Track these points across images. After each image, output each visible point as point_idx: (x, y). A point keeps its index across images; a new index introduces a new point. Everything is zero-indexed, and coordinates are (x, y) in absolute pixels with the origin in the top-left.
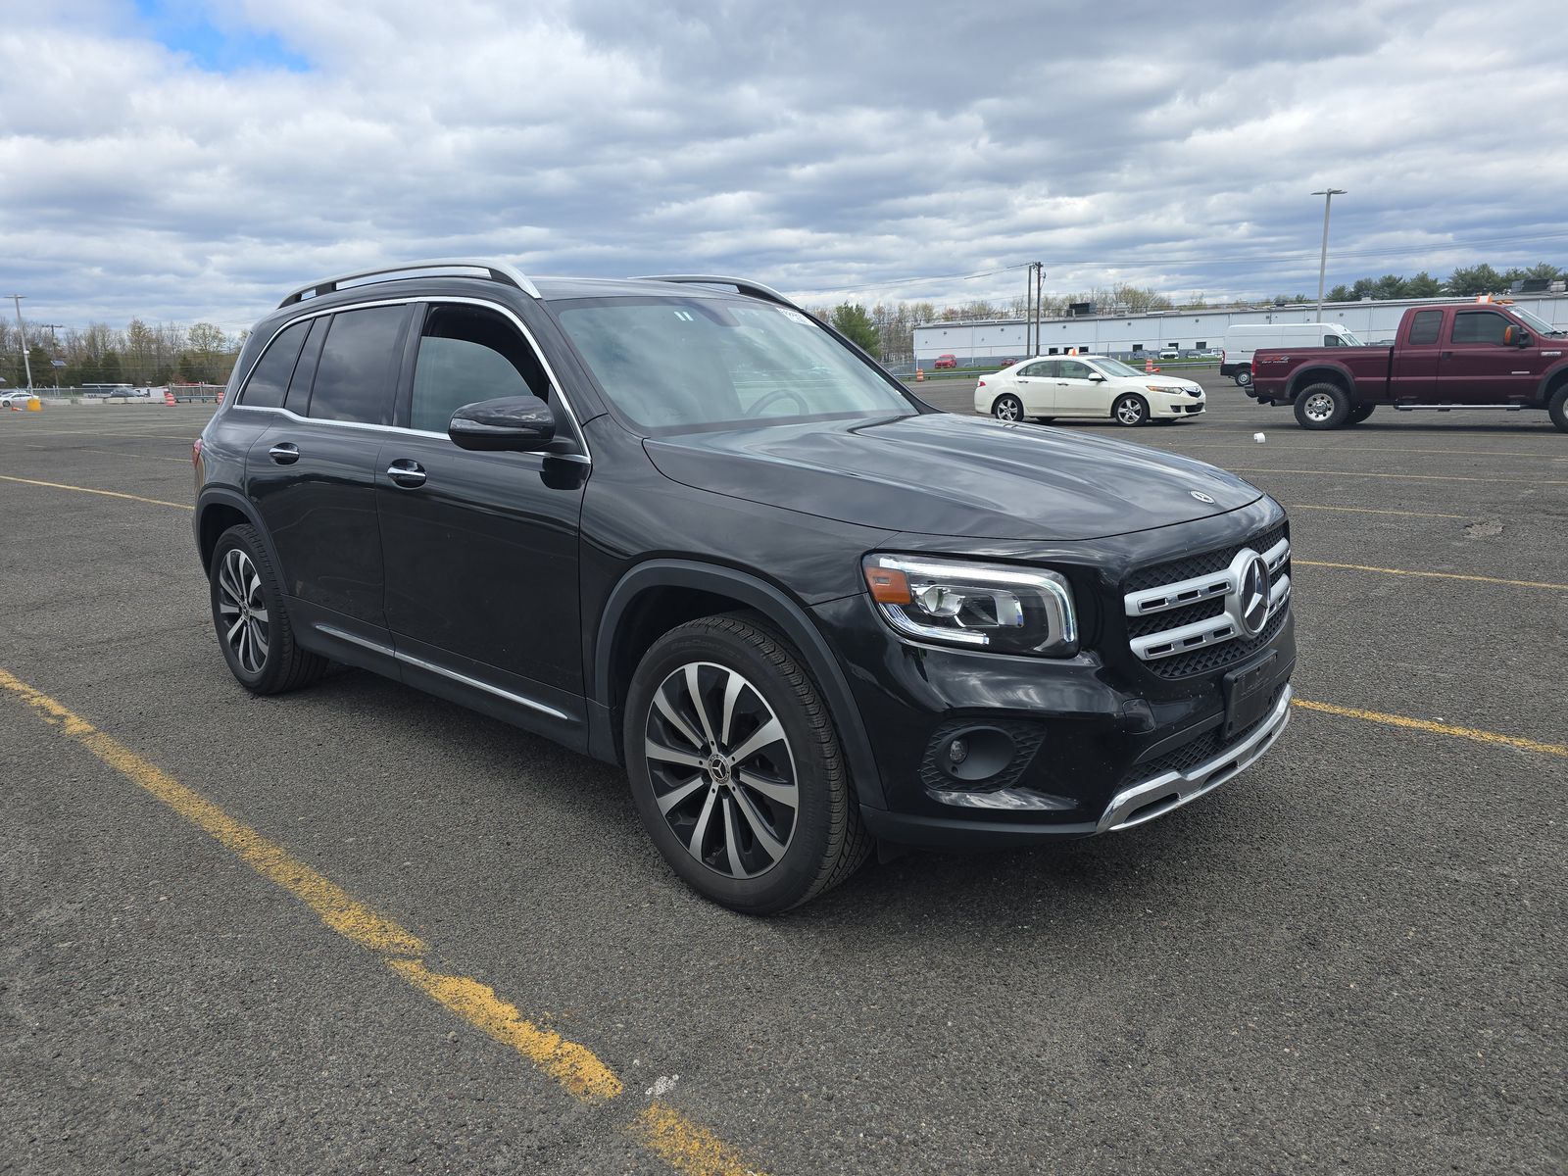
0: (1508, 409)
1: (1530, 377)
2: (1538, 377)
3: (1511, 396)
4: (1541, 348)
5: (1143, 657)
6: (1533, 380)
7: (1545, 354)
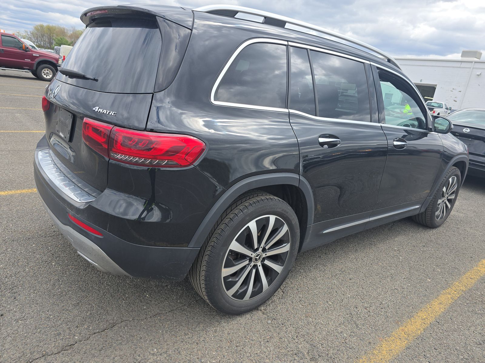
0: (25, 72)
1: (31, 62)
2: (33, 62)
3: (25, 67)
4: (33, 53)
6: (32, 63)
7: (34, 55)
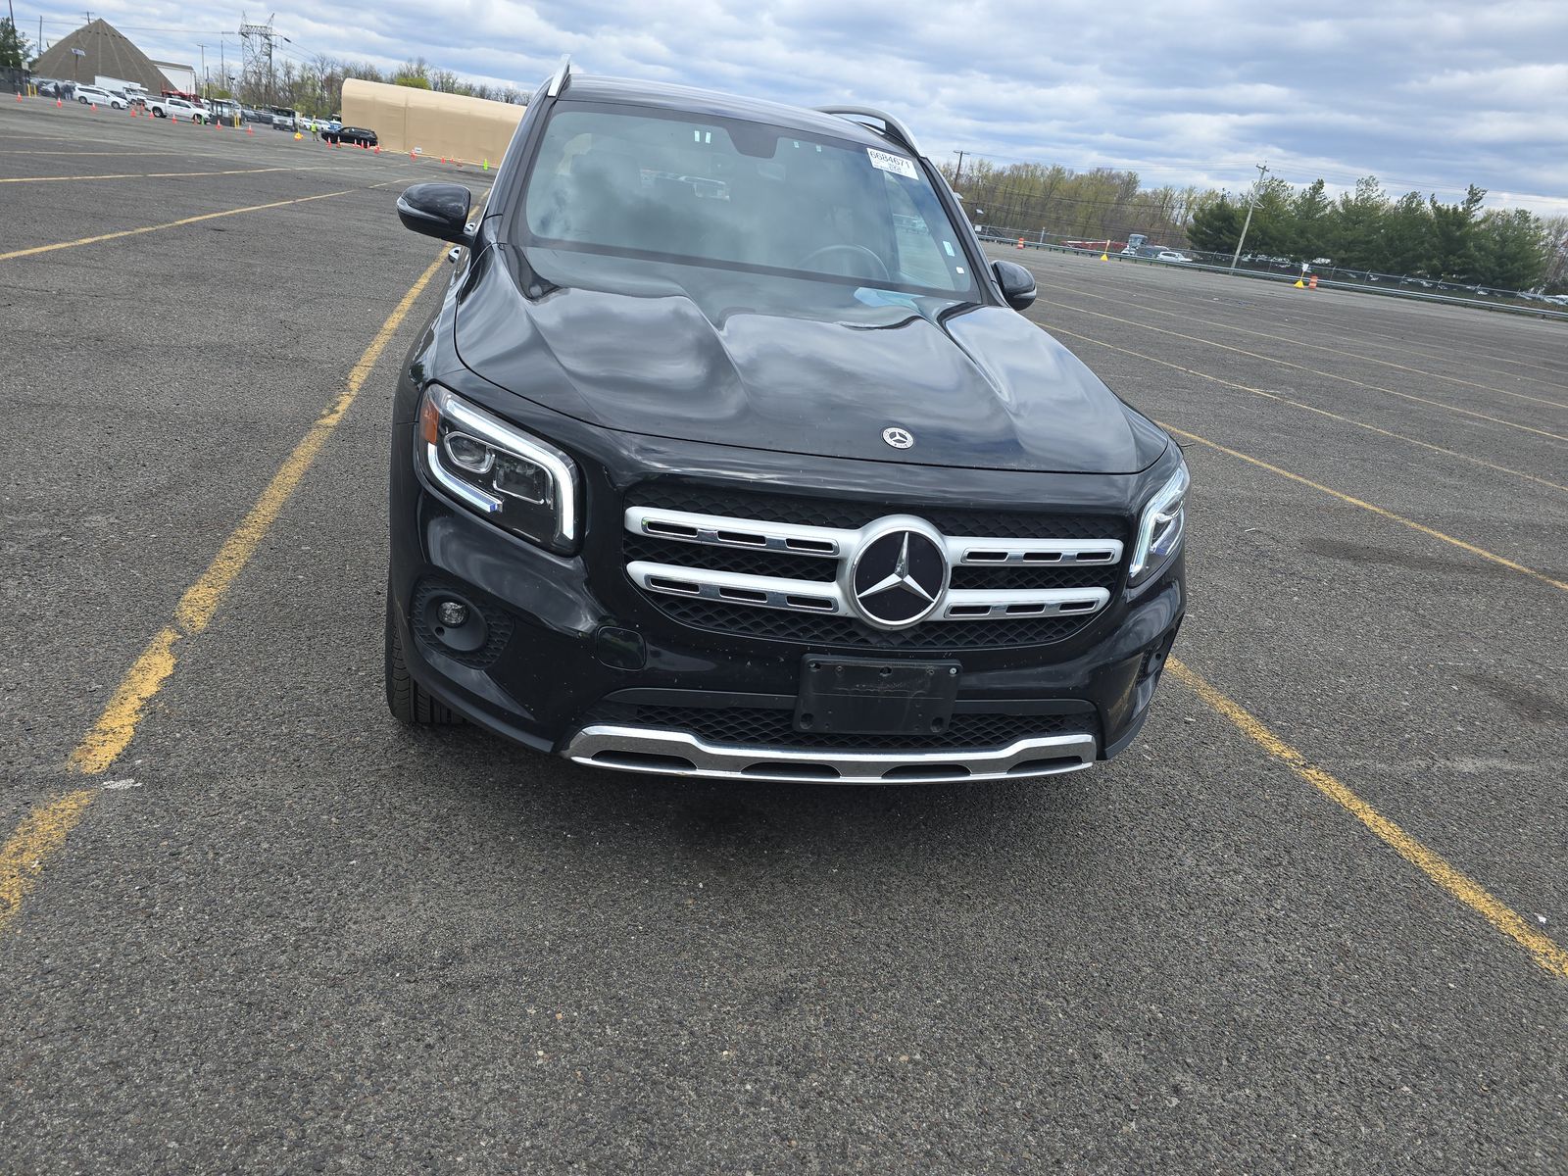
5: (642, 583)
